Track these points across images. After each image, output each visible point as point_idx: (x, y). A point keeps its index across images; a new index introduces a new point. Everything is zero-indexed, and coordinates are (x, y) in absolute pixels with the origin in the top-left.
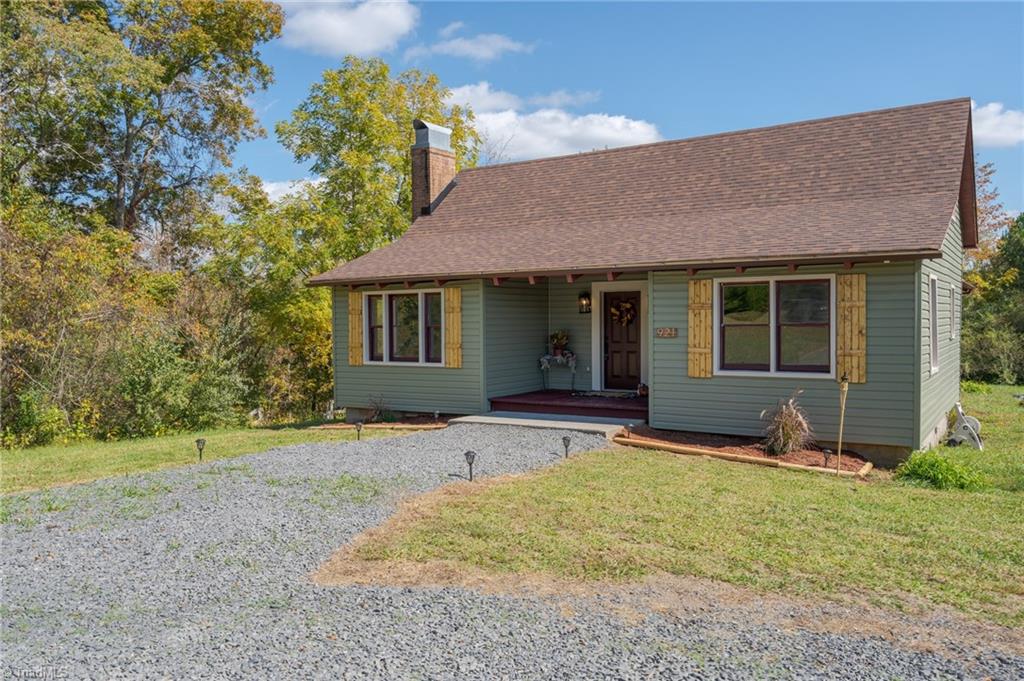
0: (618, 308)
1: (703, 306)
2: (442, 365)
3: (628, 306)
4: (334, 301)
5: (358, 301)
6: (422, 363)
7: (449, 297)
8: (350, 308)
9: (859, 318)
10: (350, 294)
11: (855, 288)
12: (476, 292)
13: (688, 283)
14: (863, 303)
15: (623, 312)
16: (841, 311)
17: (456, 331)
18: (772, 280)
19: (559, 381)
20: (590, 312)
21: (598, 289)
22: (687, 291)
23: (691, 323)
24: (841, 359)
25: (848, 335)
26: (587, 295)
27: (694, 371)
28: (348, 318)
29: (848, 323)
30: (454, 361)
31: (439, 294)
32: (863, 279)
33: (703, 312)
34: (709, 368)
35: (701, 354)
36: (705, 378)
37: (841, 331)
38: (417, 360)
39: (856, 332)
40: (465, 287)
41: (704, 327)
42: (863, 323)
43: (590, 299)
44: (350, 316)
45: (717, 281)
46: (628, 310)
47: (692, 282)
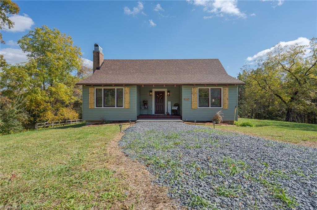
0: (159, 95)
1: (195, 93)
2: (123, 108)
3: (161, 94)
4: (83, 90)
5: (93, 91)
6: (116, 107)
7: (126, 90)
8: (90, 92)
9: (227, 96)
10: (90, 88)
11: (226, 90)
12: (134, 89)
13: (192, 88)
14: (228, 93)
15: (160, 96)
16: (224, 95)
17: (128, 99)
18: (210, 88)
19: (145, 112)
20: (152, 96)
21: (154, 90)
22: (192, 90)
23: (193, 97)
24: (224, 104)
25: (225, 99)
26: (151, 92)
27: (193, 107)
28: (89, 95)
29: (225, 97)
30: (127, 107)
31: (123, 89)
32: (228, 88)
33: (195, 95)
34: (197, 107)
35: (195, 104)
36: (196, 109)
37: (224, 99)
38: (115, 107)
39: (226, 99)
40: (130, 87)
41: (195, 98)
42: (228, 97)
43: (152, 93)
44: (90, 94)
45: (198, 88)
46: (161, 96)
47: (193, 88)
